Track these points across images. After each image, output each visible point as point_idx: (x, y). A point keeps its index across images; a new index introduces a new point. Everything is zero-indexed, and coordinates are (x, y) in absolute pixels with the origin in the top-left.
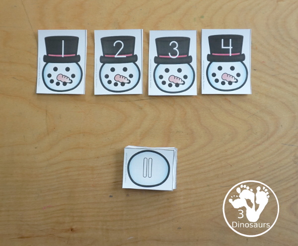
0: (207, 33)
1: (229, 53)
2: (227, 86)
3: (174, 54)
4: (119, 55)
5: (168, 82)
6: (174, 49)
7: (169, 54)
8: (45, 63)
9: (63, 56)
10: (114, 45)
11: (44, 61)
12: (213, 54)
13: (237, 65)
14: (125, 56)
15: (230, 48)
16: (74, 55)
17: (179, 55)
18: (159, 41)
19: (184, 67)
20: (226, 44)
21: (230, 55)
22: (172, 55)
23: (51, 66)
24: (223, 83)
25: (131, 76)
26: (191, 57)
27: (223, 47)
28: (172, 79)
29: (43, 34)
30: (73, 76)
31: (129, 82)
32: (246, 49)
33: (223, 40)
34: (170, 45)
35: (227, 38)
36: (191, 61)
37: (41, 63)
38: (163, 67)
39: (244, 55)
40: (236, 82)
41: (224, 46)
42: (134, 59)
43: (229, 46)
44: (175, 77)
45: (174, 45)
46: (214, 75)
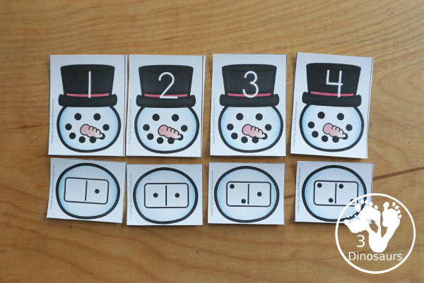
0: (305, 59)
1: (337, 93)
2: (330, 144)
3: (251, 90)
4: (166, 94)
5: (240, 136)
6: (251, 83)
7: (244, 91)
8: (61, 107)
9: (89, 96)
10: (160, 80)
11: (60, 104)
12: (312, 92)
13: (348, 112)
14: (176, 97)
15: (340, 84)
16: (108, 95)
17: (259, 93)
18: (229, 71)
19: (267, 111)
20: (334, 78)
21: (339, 95)
22: (247, 93)
23: (71, 111)
24: (325, 139)
25: (184, 128)
26: (277, 96)
27: (328, 83)
28: (247, 130)
29: (58, 62)
31: (181, 138)
32: (364, 88)
33: (328, 71)
34: (245, 76)
35: (335, 68)
36: (277, 103)
37: (55, 107)
38: (232, 111)
39: (359, 97)
40: (344, 138)
41: (330, 81)
42: (189, 102)
43: (338, 82)
44: (252, 127)
45: (251, 77)
46: (311, 125)
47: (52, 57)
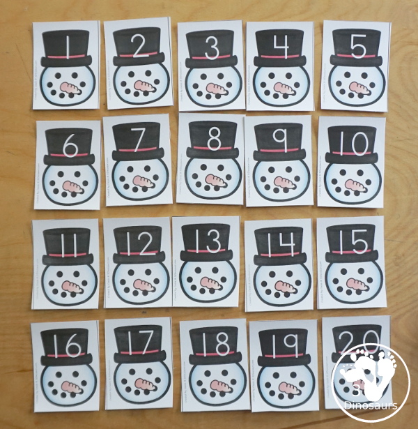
0: (253, 28)
1: (284, 55)
2: (281, 100)
3: (213, 53)
4: (139, 53)
5: (205, 93)
6: (213, 47)
7: (206, 54)
8: (44, 68)
9: (68, 57)
10: (132, 41)
11: (43, 65)
12: (262, 56)
13: (296, 71)
14: (147, 55)
15: (286, 47)
16: (83, 56)
17: (220, 55)
18: (192, 37)
19: (227, 71)
20: (281, 43)
21: (286, 57)
22: (209, 56)
23: (52, 71)
24: (276, 96)
25: (157, 82)
26: (235, 57)
27: (275, 47)
28: (211, 88)
29: (40, 28)
30: (83, 84)
31: (155, 90)
32: (308, 49)
33: (275, 37)
34: (207, 41)
35: (281, 34)
36: (236, 63)
37: (38, 68)
38: (198, 72)
39: (304, 57)
40: (293, 95)
41: (277, 45)
42: (159, 59)
43: (284, 45)
44: (215, 85)
45: (212, 42)
46: (263, 85)
47: (35, 24)
